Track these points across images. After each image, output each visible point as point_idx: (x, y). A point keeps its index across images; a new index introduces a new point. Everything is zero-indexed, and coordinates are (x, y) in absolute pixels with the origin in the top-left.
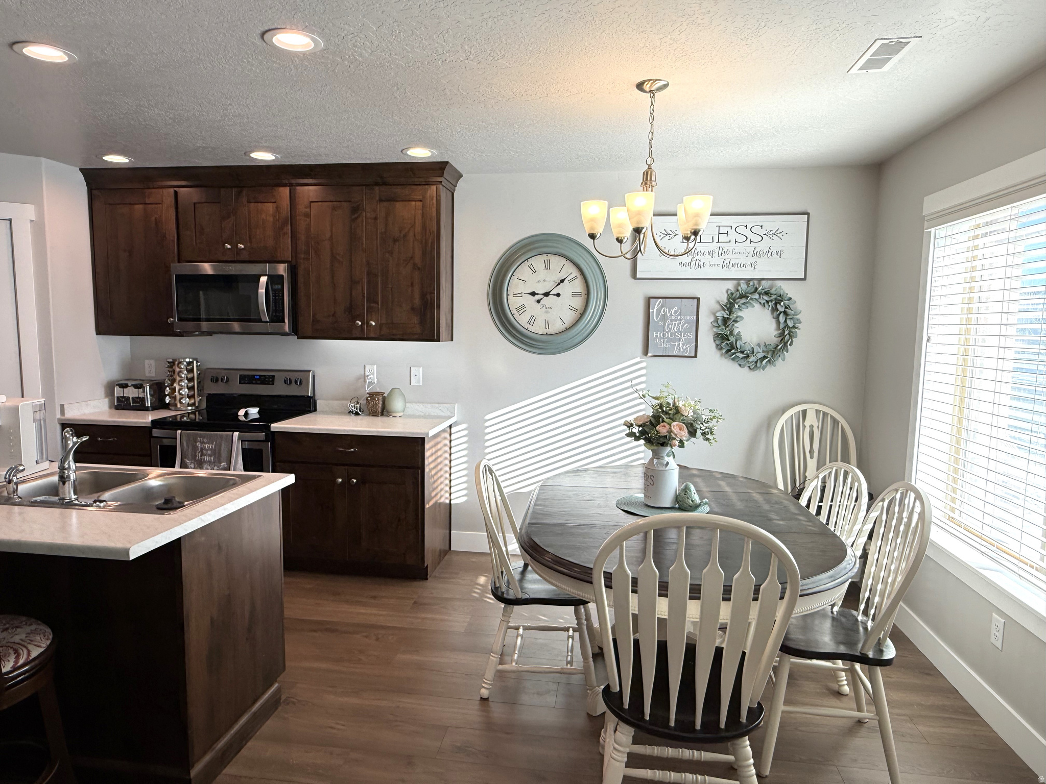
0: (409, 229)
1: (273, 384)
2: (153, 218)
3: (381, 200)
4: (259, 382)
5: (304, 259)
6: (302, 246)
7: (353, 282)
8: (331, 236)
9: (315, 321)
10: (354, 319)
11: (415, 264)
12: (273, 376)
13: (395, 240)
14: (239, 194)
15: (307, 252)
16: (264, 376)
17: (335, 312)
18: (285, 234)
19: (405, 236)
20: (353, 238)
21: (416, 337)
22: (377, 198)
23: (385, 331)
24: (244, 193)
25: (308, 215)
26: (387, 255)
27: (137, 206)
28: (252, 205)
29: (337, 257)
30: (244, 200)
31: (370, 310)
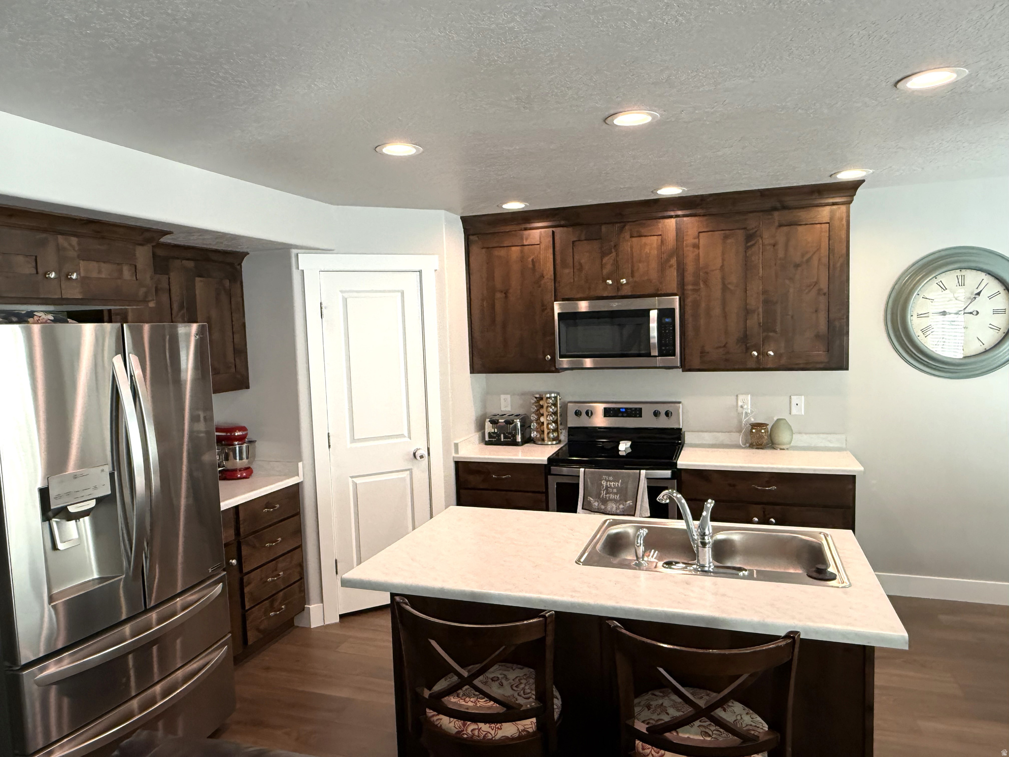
0: (814, 253)
1: (641, 416)
2: (530, 259)
3: (780, 226)
4: (625, 415)
5: (693, 290)
6: (689, 278)
7: (747, 312)
8: (722, 266)
9: (703, 353)
10: (748, 350)
11: (820, 290)
12: (641, 409)
13: (797, 266)
14: (622, 229)
15: (696, 283)
16: (631, 409)
17: (726, 343)
18: (671, 266)
19: (808, 261)
20: (747, 267)
21: (821, 366)
22: (777, 224)
23: (784, 361)
24: (627, 227)
25: (696, 246)
26: (787, 282)
27: (514, 248)
28: (634, 239)
29: (729, 286)
30: (627, 235)
31: (766, 339)
